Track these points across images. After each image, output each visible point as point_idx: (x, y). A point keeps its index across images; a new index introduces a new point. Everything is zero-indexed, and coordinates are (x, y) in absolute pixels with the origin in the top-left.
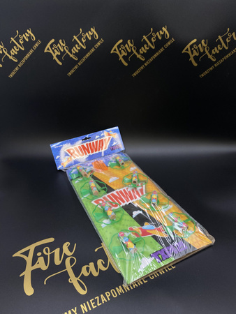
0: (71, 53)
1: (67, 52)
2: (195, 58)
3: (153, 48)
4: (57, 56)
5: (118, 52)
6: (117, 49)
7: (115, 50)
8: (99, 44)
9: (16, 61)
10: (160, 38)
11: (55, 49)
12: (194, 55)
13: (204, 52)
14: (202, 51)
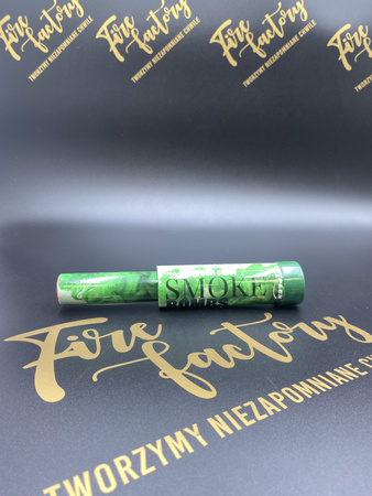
0: (142, 40)
1: (136, 38)
2: (349, 56)
3: (281, 35)
4: (118, 46)
5: (222, 42)
6: (221, 37)
7: (218, 38)
8: (191, 26)
9: (46, 51)
10: (293, 20)
11: (115, 33)
12: (346, 51)
13: (363, 46)
14: (359, 44)
